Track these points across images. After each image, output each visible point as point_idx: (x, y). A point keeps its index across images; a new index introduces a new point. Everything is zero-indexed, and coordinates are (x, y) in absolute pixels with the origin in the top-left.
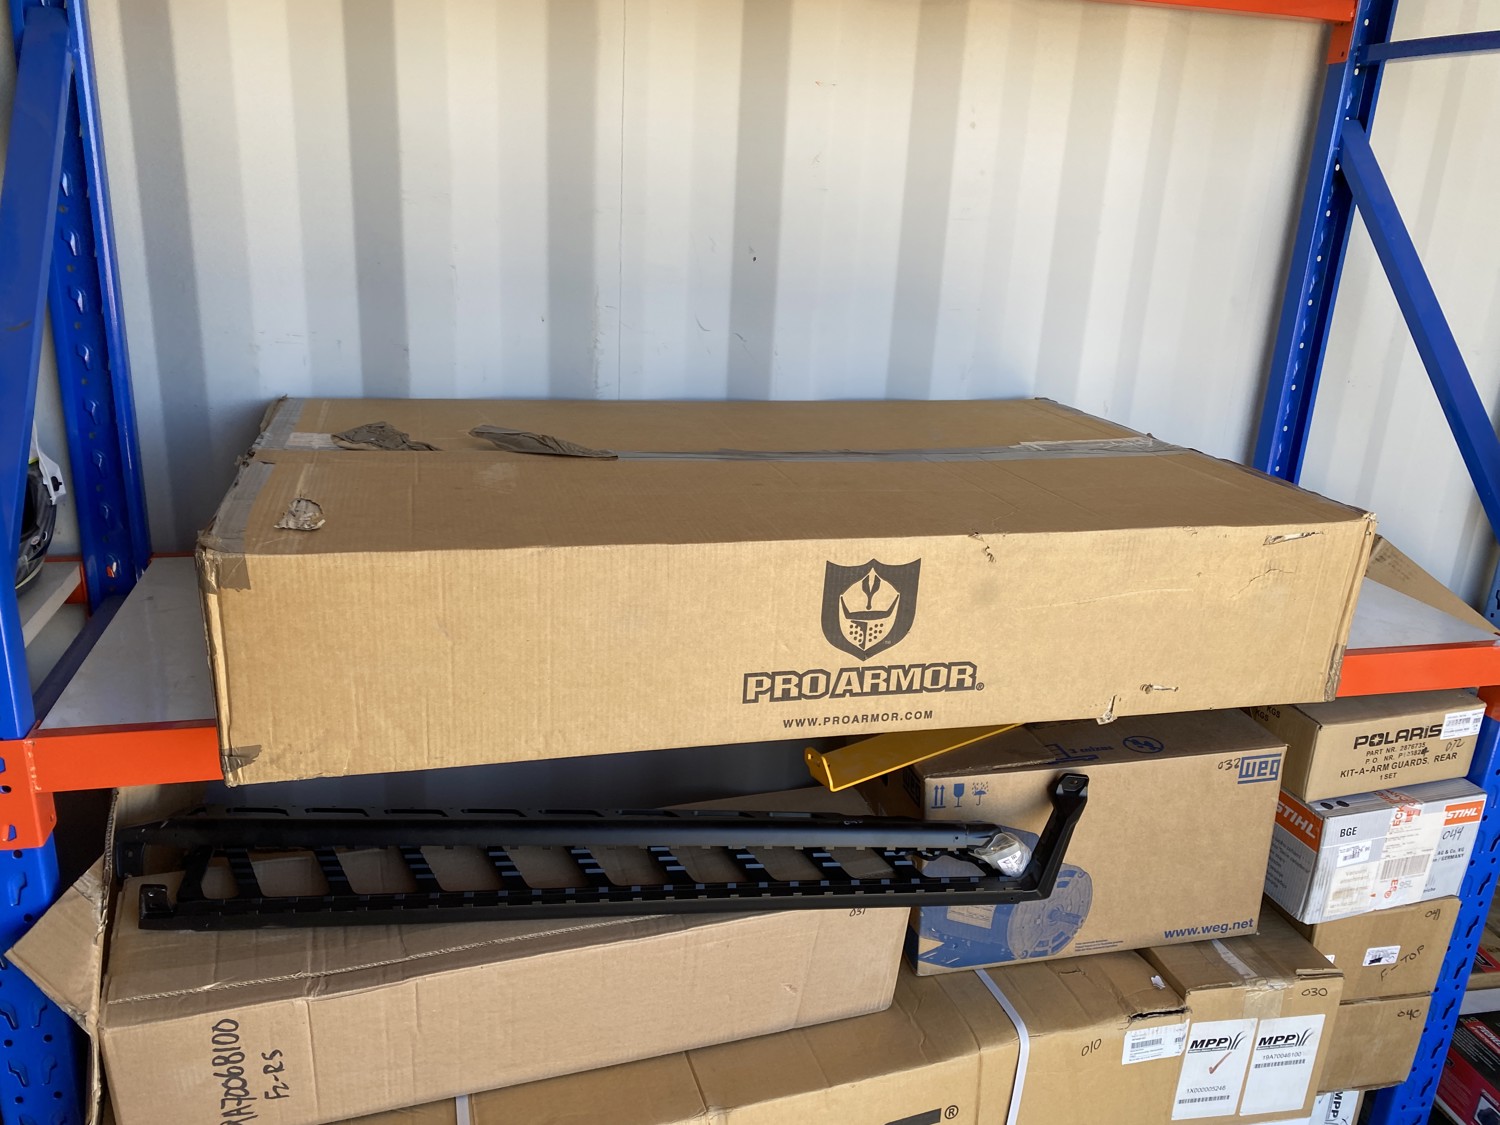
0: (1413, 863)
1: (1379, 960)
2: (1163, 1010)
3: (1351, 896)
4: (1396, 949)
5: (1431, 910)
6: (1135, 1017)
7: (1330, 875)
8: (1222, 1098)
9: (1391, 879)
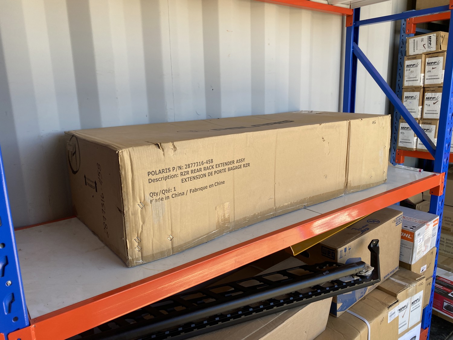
0: (428, 240)
1: (423, 270)
2: (394, 303)
3: (420, 253)
4: (426, 266)
5: (431, 252)
6: (389, 307)
7: (417, 248)
8: (405, 324)
9: (425, 246)
